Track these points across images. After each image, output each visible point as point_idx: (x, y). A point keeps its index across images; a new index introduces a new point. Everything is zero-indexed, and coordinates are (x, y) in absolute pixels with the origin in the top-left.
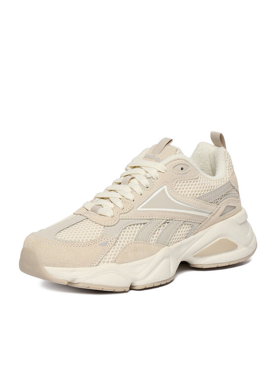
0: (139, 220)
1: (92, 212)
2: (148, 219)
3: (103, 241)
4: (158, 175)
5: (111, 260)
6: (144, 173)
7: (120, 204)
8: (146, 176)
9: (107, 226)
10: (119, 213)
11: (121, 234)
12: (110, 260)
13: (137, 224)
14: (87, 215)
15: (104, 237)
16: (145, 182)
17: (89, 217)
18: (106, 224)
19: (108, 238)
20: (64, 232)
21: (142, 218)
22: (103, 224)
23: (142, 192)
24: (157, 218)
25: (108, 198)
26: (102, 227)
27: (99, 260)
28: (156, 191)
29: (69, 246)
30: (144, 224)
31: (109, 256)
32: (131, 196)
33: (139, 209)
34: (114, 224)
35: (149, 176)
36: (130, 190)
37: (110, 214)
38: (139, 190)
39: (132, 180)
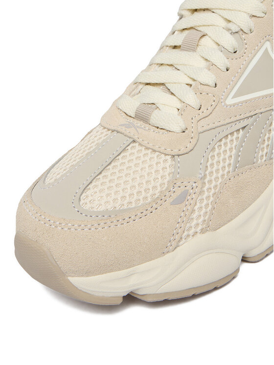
0: (233, 124)
1: (139, 123)
2: (248, 118)
3: (179, 191)
4: (251, 23)
5: (200, 227)
6: (223, 24)
7: (192, 99)
8: (228, 30)
9: (179, 155)
10: (194, 121)
11: (208, 164)
12: (198, 229)
13: (232, 134)
14: (131, 132)
15: (179, 184)
16: (229, 41)
17: (136, 137)
18: (176, 152)
19: (185, 183)
20: (96, 186)
21: (238, 118)
22: (168, 151)
23: (228, 63)
24: (262, 110)
25: (163, 84)
26: (169, 157)
27: (177, 237)
28: (254, 56)
29: (112, 225)
30: (243, 128)
31: (195, 222)
32: (208, 78)
33: (230, 101)
34: (190, 147)
35: (234, 28)
36: (203, 63)
37: (176, 124)
38: (221, 60)
39: (203, 39)
